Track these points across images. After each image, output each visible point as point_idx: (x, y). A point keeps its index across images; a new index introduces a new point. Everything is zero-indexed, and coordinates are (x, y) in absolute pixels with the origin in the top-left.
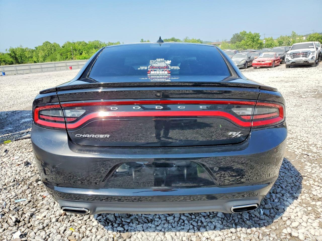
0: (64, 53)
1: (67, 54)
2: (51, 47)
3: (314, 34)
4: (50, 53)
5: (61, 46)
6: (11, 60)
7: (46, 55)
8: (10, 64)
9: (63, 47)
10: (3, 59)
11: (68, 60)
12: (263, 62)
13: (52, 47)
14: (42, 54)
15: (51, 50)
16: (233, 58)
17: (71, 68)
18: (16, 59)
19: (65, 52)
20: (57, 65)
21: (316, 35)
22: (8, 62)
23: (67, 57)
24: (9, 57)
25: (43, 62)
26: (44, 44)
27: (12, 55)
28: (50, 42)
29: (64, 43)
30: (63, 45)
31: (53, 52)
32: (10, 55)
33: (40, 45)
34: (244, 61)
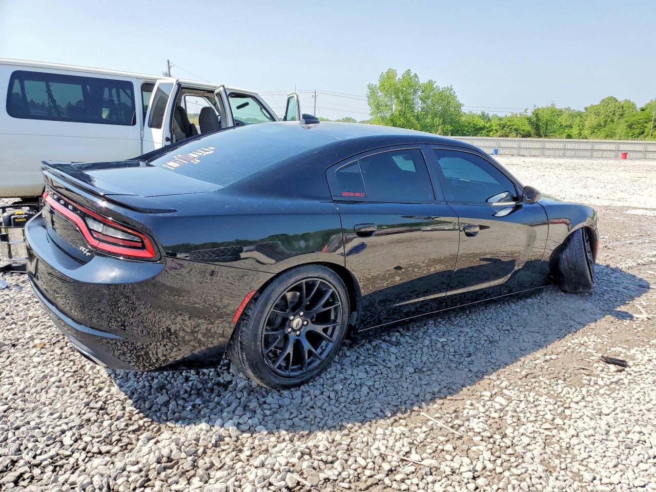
0: (639, 124)
1: (645, 125)
2: (616, 108)
4: (609, 120)
5: (638, 108)
6: (528, 128)
7: (601, 125)
8: (523, 137)
9: (643, 110)
10: (516, 127)
11: (642, 138)
13: (619, 108)
14: (591, 121)
15: (614, 114)
17: (625, 156)
18: (537, 128)
19: (641, 121)
20: (597, 147)
22: (522, 132)
23: (643, 133)
24: (526, 122)
25: (586, 138)
26: (603, 101)
27: (532, 121)
28: (617, 98)
29: (648, 101)
30: (643, 106)
31: (615, 120)
32: (529, 119)
33: (594, 104)
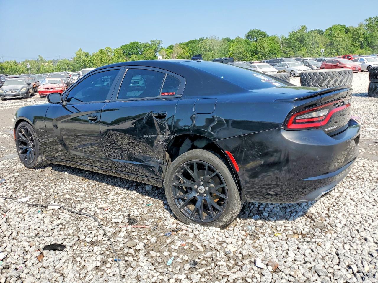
3: (63, 60)
12: (52, 89)
16: (6, 85)
21: (66, 61)
34: (25, 88)
